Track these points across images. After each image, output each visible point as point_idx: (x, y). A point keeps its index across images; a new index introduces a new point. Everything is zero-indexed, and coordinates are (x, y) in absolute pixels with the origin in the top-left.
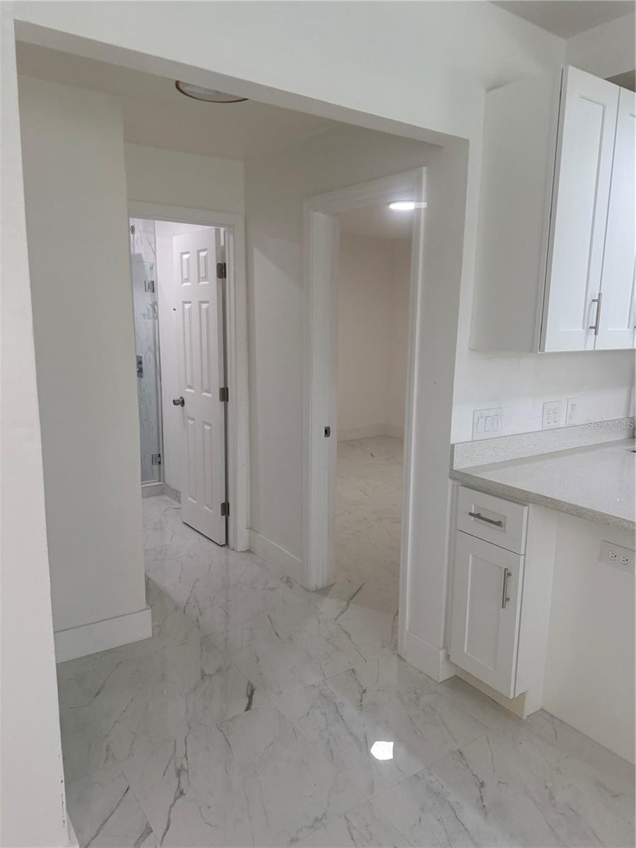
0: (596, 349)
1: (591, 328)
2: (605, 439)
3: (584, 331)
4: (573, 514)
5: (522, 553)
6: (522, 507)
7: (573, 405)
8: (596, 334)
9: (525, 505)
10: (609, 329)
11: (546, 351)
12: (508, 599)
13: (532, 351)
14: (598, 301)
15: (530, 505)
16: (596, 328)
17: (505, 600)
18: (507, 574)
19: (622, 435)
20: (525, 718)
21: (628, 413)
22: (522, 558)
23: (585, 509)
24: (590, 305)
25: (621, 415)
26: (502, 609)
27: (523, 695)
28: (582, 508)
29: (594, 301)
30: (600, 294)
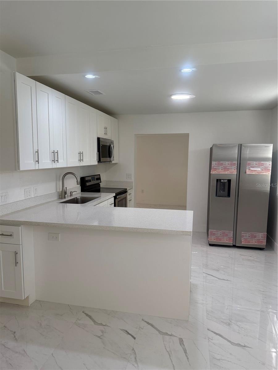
0: (39, 168)
1: (36, 161)
2: (49, 200)
3: (34, 163)
4: (37, 225)
5: (21, 244)
6: (19, 227)
7: (36, 189)
8: (38, 163)
9: (20, 226)
10: (43, 162)
11: (21, 170)
12: (17, 263)
13: (16, 170)
14: (38, 152)
15: (22, 226)
16: (38, 161)
17: (16, 263)
18: (16, 253)
19: (56, 198)
20: (30, 305)
21: (57, 190)
22: (21, 246)
23: (40, 222)
24: (35, 154)
25: (54, 191)
26: (15, 267)
27: (28, 297)
28: (39, 222)
29: (36, 152)
30: (38, 150)
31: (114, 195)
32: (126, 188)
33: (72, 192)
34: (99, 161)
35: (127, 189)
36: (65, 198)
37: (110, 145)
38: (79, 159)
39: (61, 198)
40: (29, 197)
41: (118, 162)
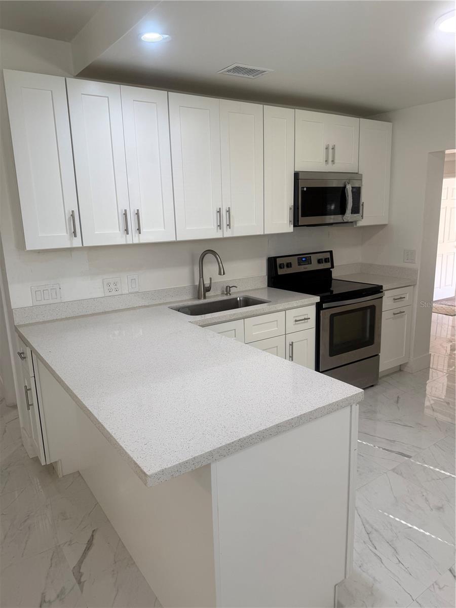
7: (133, 279)
17: (29, 405)
18: (27, 390)
31: (317, 299)
32: (380, 284)
33: (230, 287)
34: (296, 224)
35: (382, 286)
36: (205, 297)
37: (345, 187)
38: (219, 224)
39: (199, 298)
40: (114, 293)
41: (386, 223)
